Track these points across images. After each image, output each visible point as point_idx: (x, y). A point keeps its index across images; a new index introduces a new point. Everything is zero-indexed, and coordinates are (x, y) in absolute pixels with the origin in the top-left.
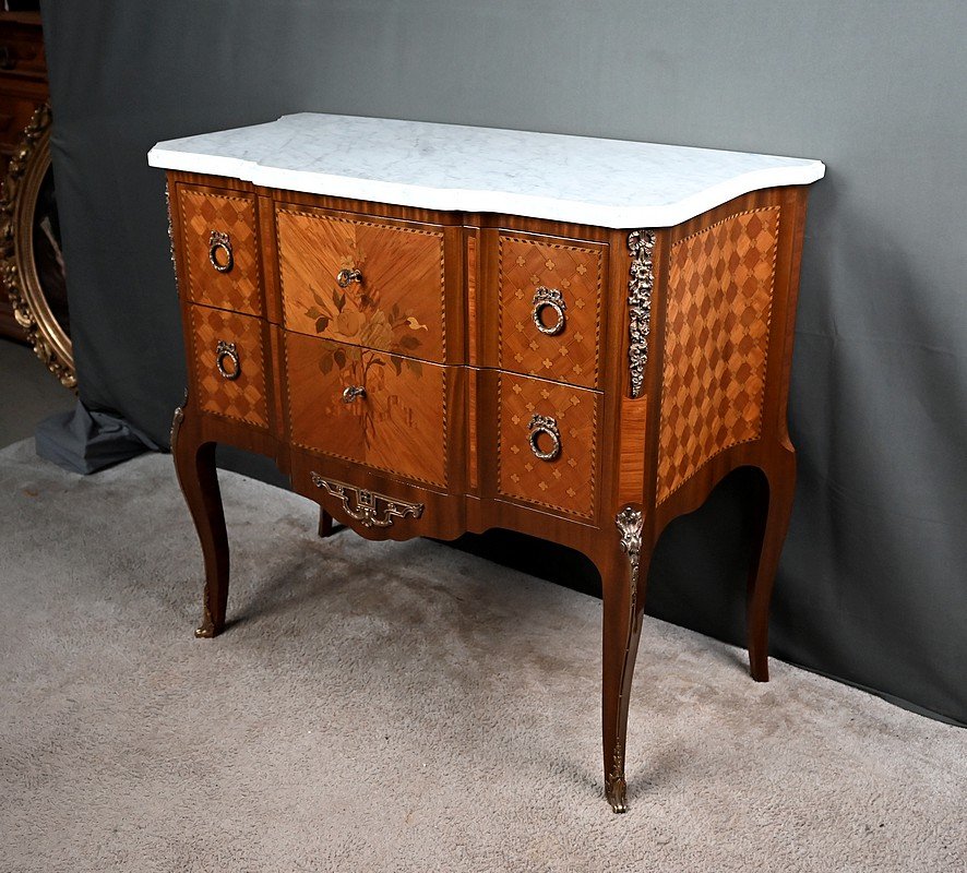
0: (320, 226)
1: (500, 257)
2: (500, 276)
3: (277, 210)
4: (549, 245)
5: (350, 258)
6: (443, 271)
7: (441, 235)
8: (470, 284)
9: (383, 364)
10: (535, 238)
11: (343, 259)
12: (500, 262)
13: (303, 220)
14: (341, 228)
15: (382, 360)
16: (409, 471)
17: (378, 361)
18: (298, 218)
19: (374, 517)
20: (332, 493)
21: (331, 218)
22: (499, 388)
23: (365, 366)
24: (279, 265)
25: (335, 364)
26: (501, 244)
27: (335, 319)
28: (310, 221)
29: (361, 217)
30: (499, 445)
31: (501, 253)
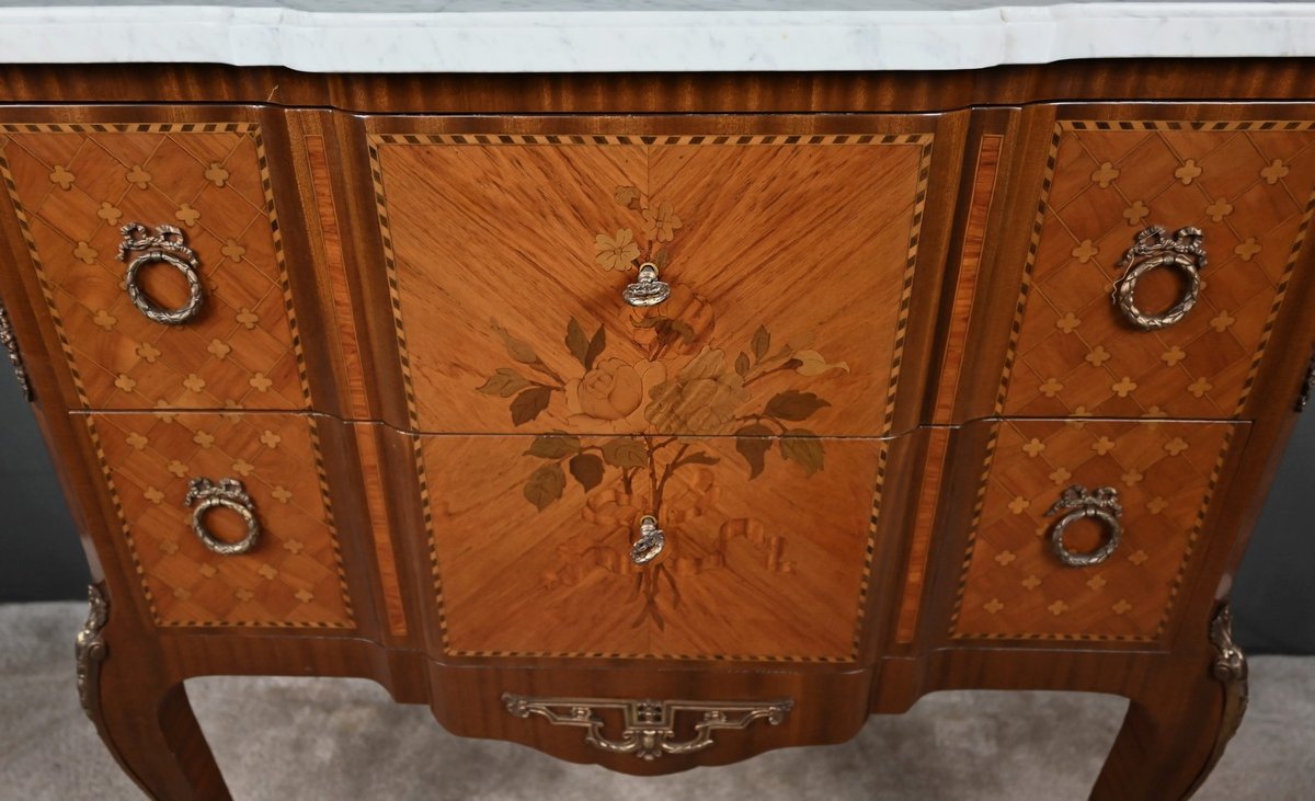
0: (530, 166)
1: (1049, 174)
2: (1040, 219)
3: (374, 140)
4: (1197, 126)
5: (628, 234)
6: (916, 230)
7: (926, 139)
8: (966, 248)
9: (711, 461)
10: (1159, 113)
11: (603, 241)
12: (1047, 184)
13: (466, 159)
14: (600, 161)
15: (711, 453)
16: (763, 648)
17: (700, 458)
18: (449, 153)
19: (669, 740)
20: (562, 721)
21: (565, 139)
22: (989, 452)
23: (660, 472)
24: (382, 285)
25: (571, 481)
26: (1056, 139)
27: (571, 388)
28: (491, 157)
29: (670, 122)
30: (969, 557)
31: (1051, 163)
